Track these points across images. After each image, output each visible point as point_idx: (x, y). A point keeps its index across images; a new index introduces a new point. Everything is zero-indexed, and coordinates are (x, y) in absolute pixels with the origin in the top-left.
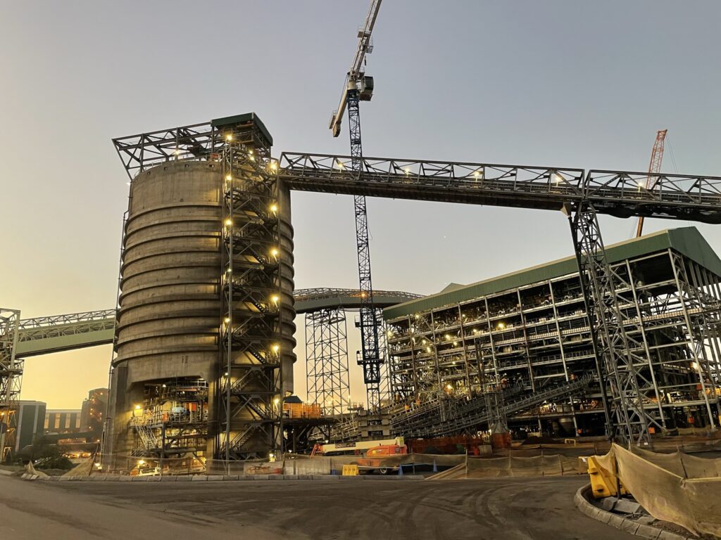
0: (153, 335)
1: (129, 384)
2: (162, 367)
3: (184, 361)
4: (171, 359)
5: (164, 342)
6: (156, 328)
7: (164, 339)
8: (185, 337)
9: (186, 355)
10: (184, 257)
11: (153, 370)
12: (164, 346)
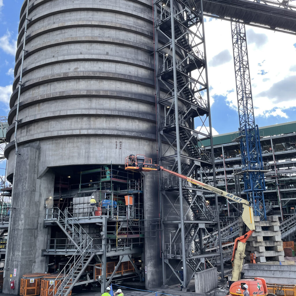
0: (80, 113)
1: (42, 169)
2: (91, 151)
3: (118, 146)
4: (102, 142)
5: (92, 122)
6: (83, 106)
7: (92, 119)
8: (118, 120)
9: (121, 140)
10: (113, 33)
11: (79, 154)
12: (92, 126)
